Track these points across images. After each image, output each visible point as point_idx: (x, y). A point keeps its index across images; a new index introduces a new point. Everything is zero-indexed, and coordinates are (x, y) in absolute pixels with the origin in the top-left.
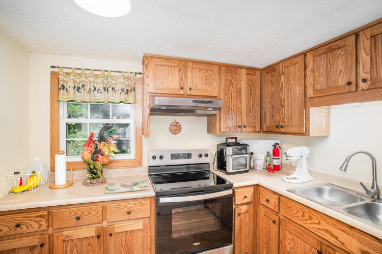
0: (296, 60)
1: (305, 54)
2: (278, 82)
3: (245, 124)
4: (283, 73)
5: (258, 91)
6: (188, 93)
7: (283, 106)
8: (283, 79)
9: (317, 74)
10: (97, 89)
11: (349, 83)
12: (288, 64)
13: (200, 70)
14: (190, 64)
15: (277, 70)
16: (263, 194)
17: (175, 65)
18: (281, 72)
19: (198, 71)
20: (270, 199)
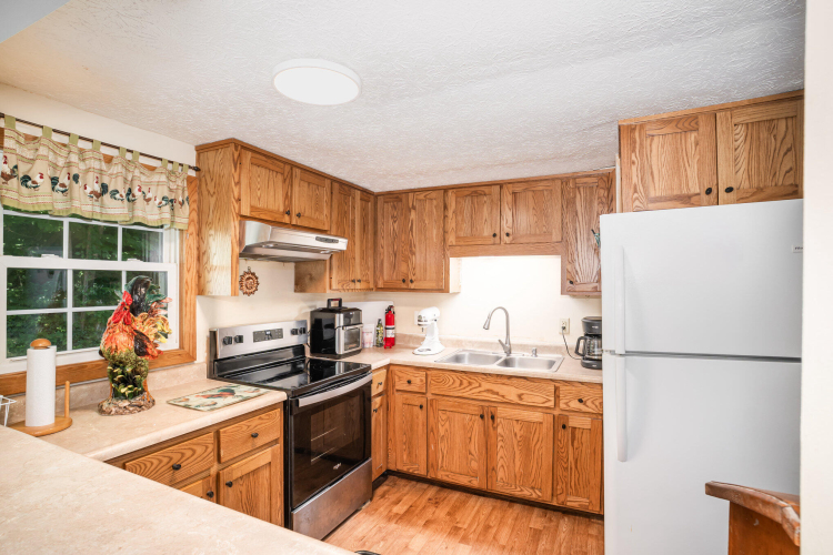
0: (434, 194)
1: (445, 189)
2: (407, 217)
3: (359, 277)
4: (414, 208)
5: (370, 227)
6: (294, 222)
7: (413, 254)
8: (413, 215)
9: (460, 218)
10: (110, 189)
11: (495, 235)
12: (422, 196)
13: (309, 183)
14: (298, 171)
15: (404, 200)
16: (400, 375)
17: (278, 169)
18: (411, 205)
19: (306, 185)
20: (412, 379)
